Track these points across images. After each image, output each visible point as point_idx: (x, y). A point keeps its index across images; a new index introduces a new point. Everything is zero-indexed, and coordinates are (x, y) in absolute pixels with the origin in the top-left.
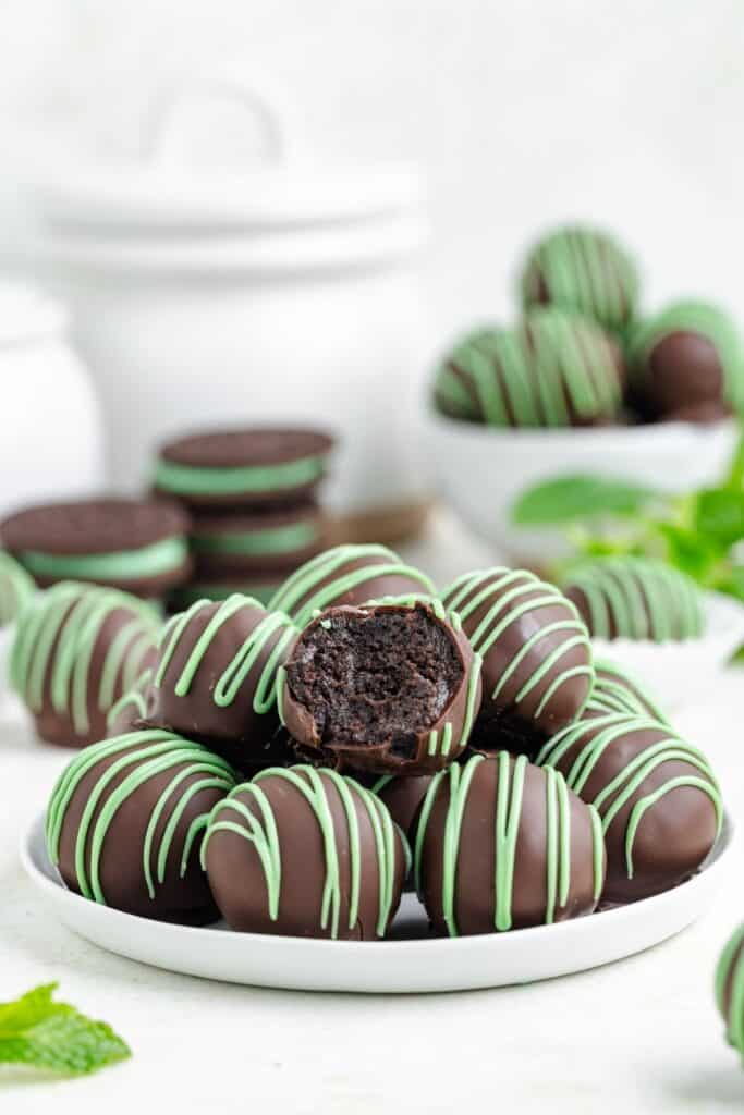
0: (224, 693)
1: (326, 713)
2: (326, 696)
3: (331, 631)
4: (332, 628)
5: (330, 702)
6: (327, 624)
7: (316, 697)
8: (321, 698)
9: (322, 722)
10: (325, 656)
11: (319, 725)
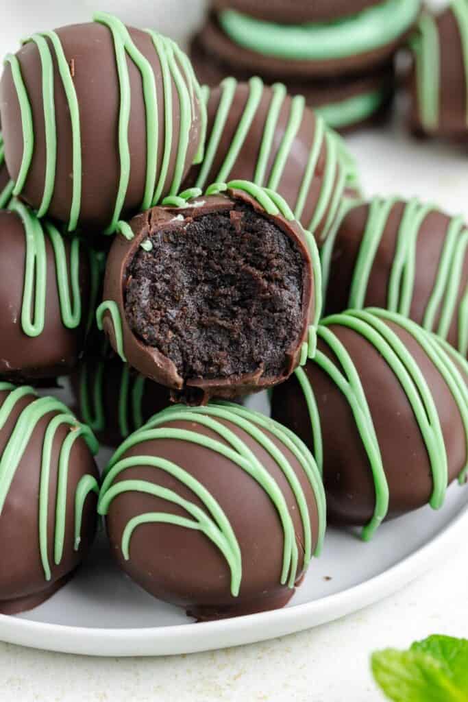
0: (33, 322)
1: (181, 350)
2: (175, 330)
3: (155, 250)
4: (154, 248)
5: (182, 336)
6: (147, 246)
7: (166, 336)
8: (171, 334)
9: (181, 362)
10: (158, 285)
11: (178, 366)
